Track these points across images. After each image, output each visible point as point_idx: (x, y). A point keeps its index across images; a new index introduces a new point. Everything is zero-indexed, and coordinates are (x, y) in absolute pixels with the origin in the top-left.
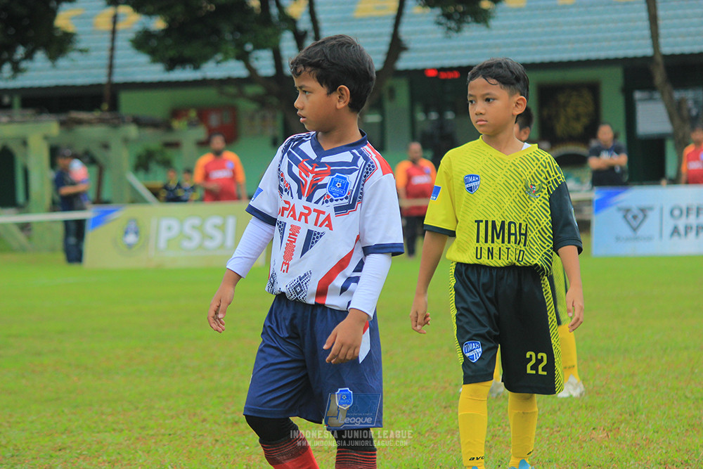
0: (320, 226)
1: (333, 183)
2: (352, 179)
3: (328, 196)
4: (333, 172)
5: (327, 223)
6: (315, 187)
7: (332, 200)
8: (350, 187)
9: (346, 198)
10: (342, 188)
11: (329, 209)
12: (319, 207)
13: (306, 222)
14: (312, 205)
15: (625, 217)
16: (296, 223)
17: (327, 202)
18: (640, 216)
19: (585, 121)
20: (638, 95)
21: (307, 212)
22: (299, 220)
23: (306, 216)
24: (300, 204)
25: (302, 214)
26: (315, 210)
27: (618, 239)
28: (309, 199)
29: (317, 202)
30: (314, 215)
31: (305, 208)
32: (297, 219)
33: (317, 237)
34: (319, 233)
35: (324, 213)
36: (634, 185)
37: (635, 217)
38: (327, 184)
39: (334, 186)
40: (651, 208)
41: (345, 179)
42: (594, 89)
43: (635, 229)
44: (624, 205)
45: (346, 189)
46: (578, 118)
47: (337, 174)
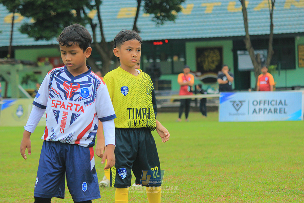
0: (79, 111)
1: (82, 91)
2: (91, 89)
3: (81, 98)
4: (81, 87)
5: (81, 110)
6: (73, 94)
7: (83, 99)
8: (90, 93)
9: (89, 98)
10: (87, 93)
11: (82, 103)
12: (77, 102)
13: (71, 109)
14: (73, 102)
15: (233, 105)
16: (66, 111)
17: (80, 100)
18: (240, 104)
19: (216, 63)
20: (239, 52)
21: (71, 105)
22: (67, 109)
23: (71, 107)
24: (67, 102)
25: (68, 106)
26: (75, 104)
27: (230, 114)
28: (71, 99)
29: (75, 101)
30: (74, 107)
31: (69, 103)
32: (66, 108)
33: (77, 116)
34: (78, 115)
35: (79, 105)
36: (238, 91)
37: (237, 105)
38: (79, 92)
39: (83, 93)
40: (244, 101)
41: (88, 89)
42: (220, 50)
43: (237, 110)
44: (233, 99)
45: (88, 94)
46: (213, 62)
47: (83, 87)
